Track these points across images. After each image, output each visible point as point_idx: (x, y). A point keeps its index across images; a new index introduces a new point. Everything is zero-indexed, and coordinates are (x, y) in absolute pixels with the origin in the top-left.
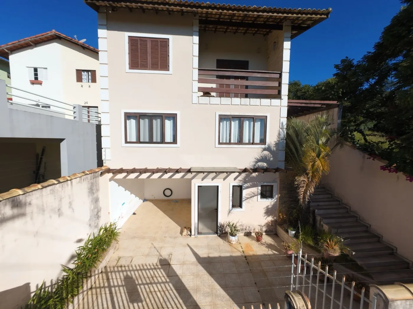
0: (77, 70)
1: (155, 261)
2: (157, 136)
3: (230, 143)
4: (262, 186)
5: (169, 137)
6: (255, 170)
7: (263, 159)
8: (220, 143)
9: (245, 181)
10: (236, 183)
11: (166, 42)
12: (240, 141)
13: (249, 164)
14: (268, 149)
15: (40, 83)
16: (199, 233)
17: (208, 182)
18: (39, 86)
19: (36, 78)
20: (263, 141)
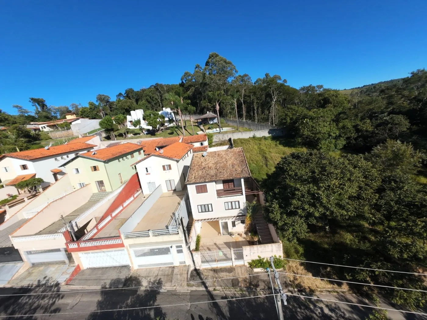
0: (163, 166)
1: (212, 243)
2: (207, 210)
3: (229, 209)
4: (241, 221)
5: (210, 210)
6: (238, 216)
7: (240, 213)
8: (226, 210)
9: (236, 220)
10: (233, 220)
11: (206, 185)
12: (232, 209)
13: (236, 215)
14: (241, 210)
15: (149, 174)
16: (223, 235)
17: (224, 221)
18: (149, 175)
19: (147, 172)
20: (239, 208)
